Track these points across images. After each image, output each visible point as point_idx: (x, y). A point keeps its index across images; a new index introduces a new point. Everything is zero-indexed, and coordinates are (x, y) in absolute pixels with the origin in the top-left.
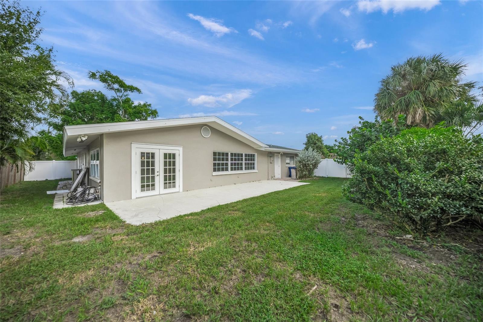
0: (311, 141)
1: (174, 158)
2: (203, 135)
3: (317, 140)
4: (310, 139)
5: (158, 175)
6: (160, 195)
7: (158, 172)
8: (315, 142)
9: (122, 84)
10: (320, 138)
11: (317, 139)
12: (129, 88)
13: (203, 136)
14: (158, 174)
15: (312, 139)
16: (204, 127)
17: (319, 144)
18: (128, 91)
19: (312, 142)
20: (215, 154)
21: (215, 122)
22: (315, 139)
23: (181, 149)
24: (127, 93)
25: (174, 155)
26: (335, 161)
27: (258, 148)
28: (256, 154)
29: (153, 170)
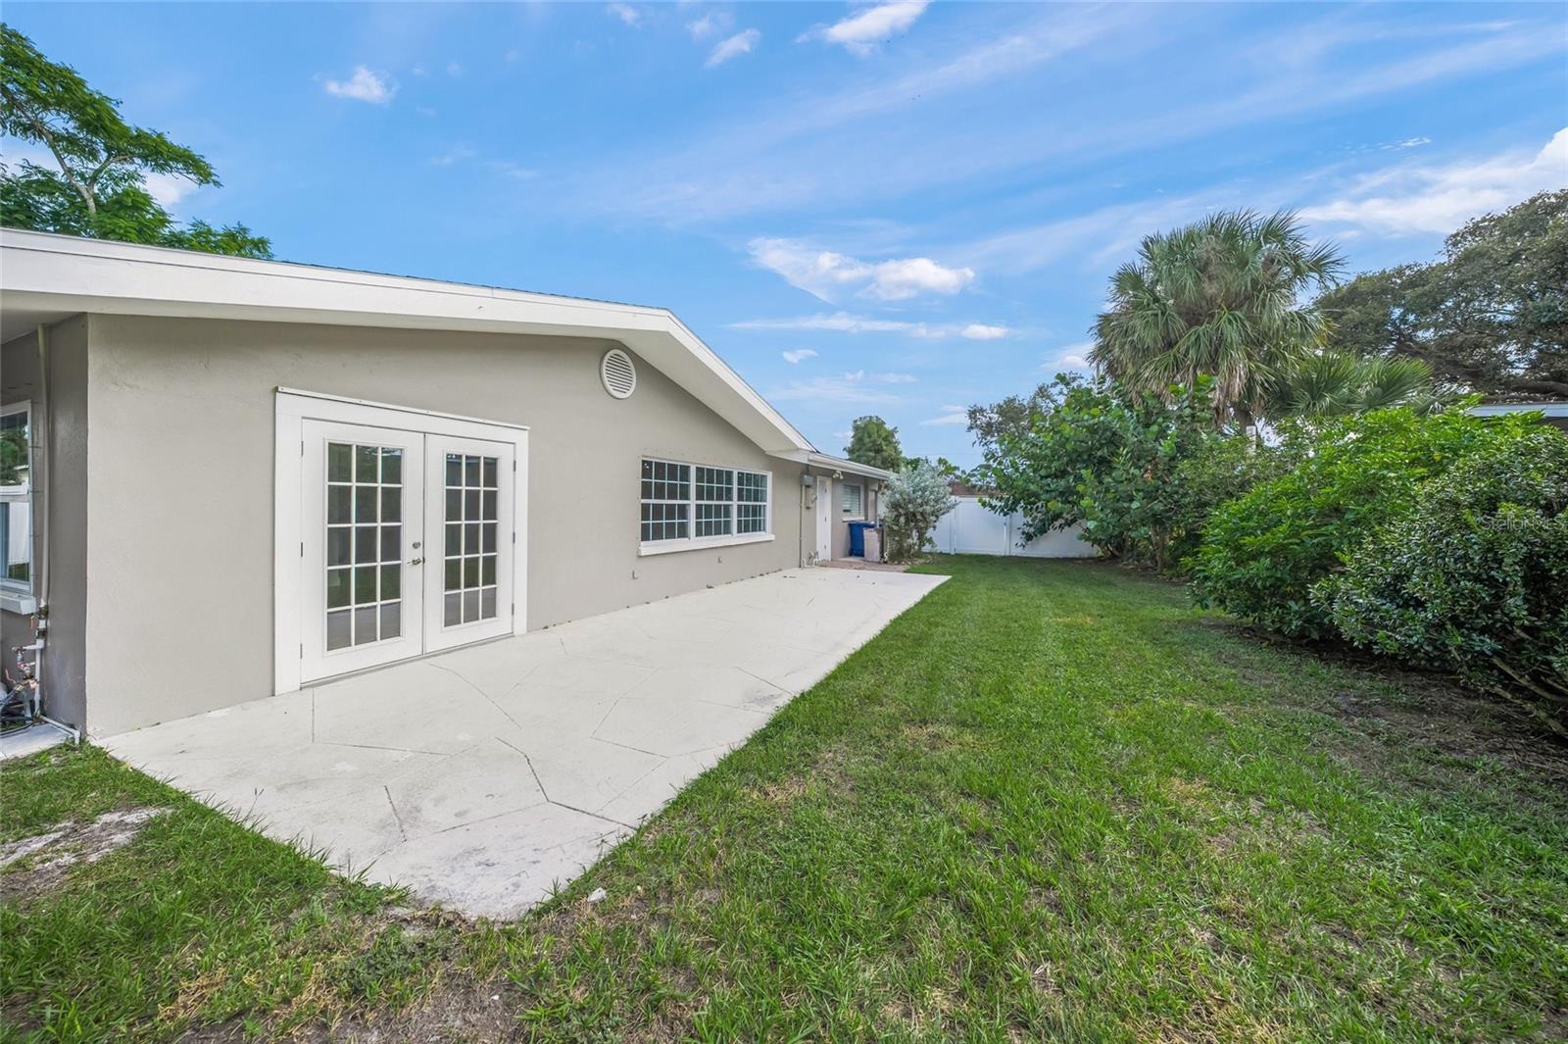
0: (867, 440)
1: (492, 479)
2: (608, 384)
3: (885, 439)
4: (866, 435)
5: (415, 562)
6: (425, 656)
7: (416, 546)
8: (880, 444)
9: (99, 118)
10: (892, 434)
11: (884, 435)
12: (144, 146)
13: (610, 389)
14: (418, 554)
15: (870, 437)
16: (611, 353)
17: (888, 451)
18: (138, 161)
19: (870, 444)
20: (647, 468)
21: (665, 336)
22: (879, 436)
23: (522, 438)
24: (131, 168)
25: (492, 464)
26: (984, 504)
27: (780, 451)
28: (770, 475)
29: (393, 538)
